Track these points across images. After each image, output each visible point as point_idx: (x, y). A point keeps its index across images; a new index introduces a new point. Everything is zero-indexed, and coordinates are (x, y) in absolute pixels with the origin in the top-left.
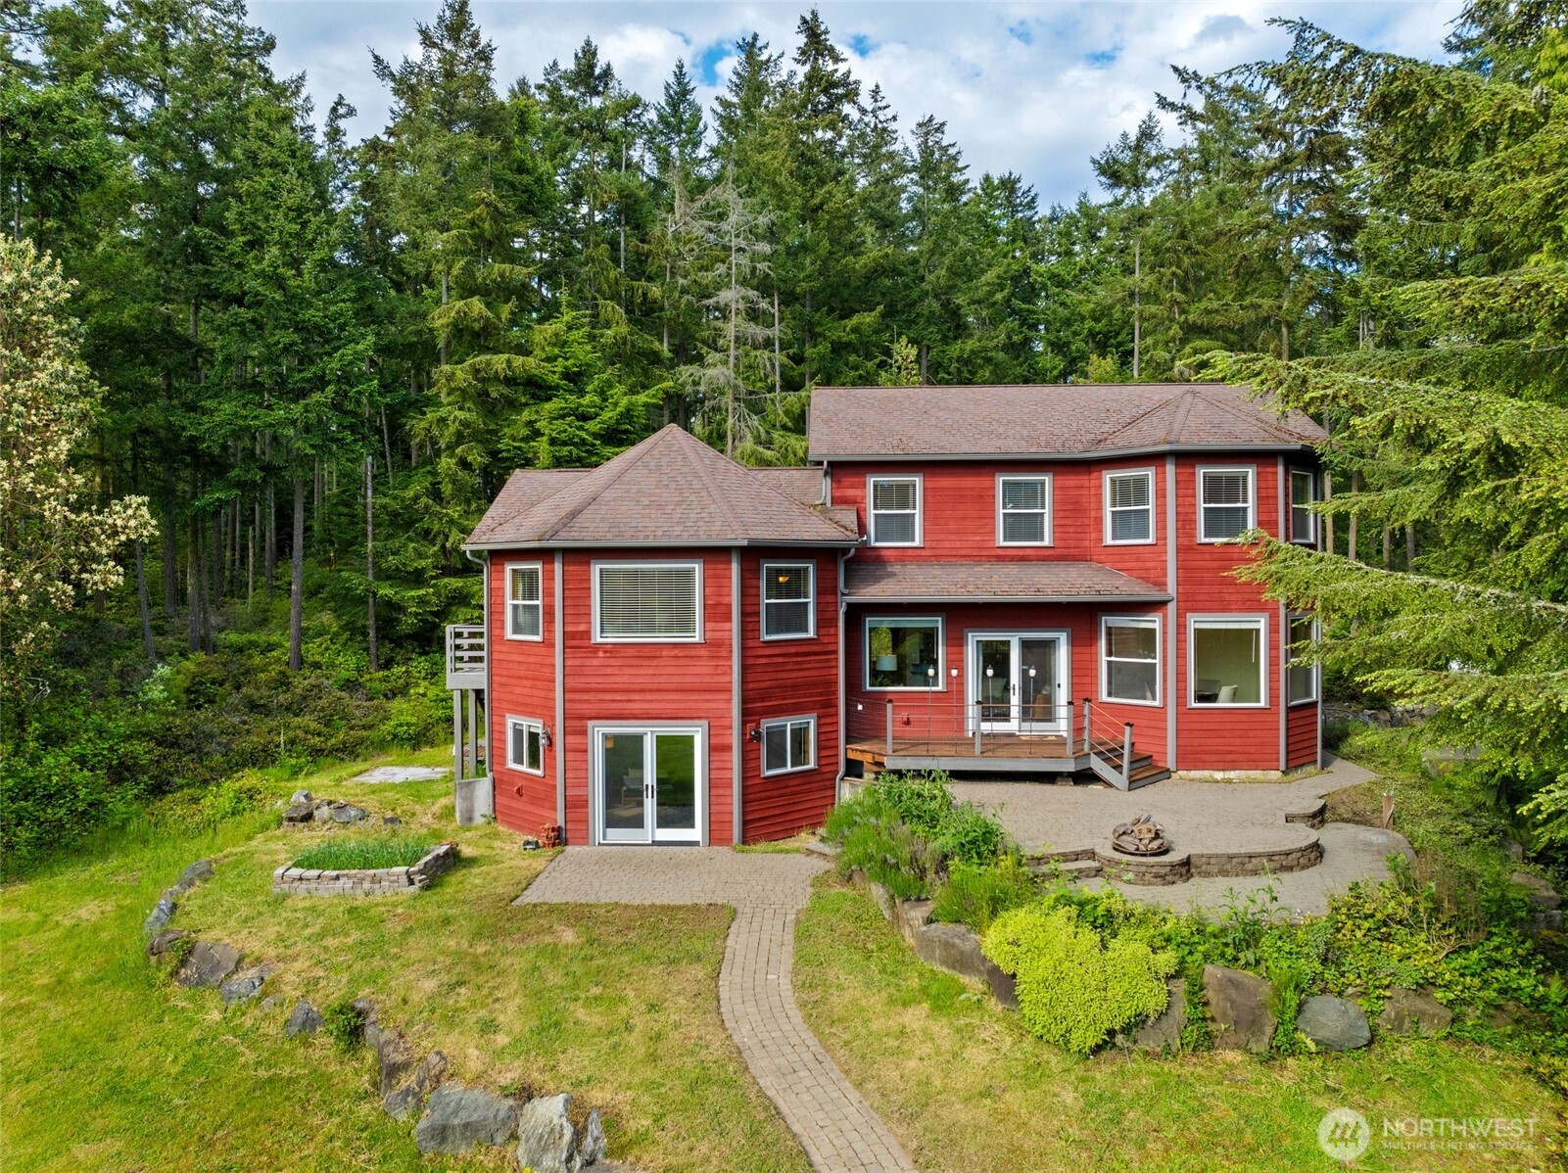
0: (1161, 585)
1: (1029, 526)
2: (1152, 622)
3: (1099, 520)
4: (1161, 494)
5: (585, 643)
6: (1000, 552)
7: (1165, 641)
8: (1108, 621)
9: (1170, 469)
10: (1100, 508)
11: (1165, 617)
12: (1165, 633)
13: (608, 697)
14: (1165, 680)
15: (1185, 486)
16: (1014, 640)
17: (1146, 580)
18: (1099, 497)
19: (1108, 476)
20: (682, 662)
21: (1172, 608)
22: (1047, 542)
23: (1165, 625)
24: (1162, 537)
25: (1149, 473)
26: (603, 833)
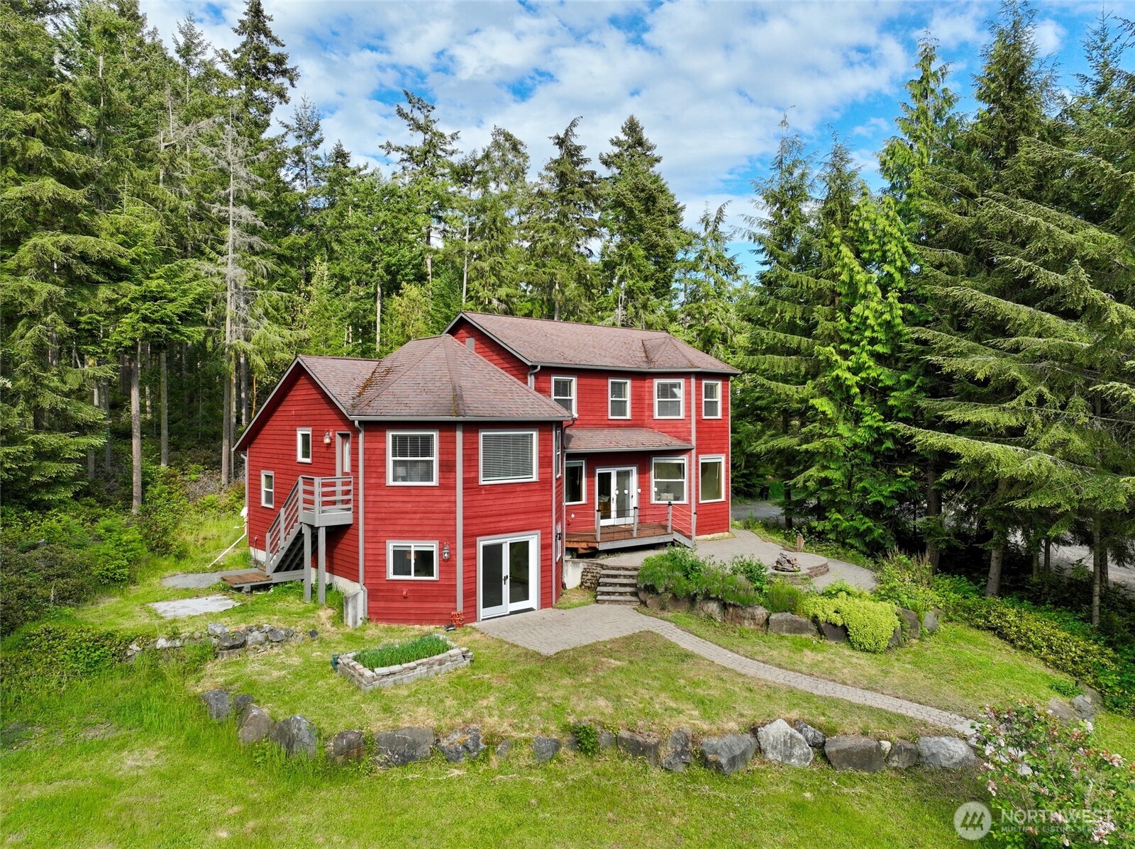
0: (689, 441)
1: (619, 407)
2: (683, 460)
3: (651, 405)
4: (688, 393)
5: (475, 485)
6: (610, 422)
7: (690, 470)
8: (655, 460)
9: (693, 381)
10: (652, 399)
11: (690, 457)
12: (690, 465)
13: (487, 520)
14: (690, 490)
15: (698, 388)
16: (613, 472)
17: (679, 438)
18: (651, 393)
19: (657, 382)
20: (527, 494)
21: (694, 452)
22: (628, 416)
23: (690, 461)
24: (688, 416)
25: (682, 381)
26: (483, 612)
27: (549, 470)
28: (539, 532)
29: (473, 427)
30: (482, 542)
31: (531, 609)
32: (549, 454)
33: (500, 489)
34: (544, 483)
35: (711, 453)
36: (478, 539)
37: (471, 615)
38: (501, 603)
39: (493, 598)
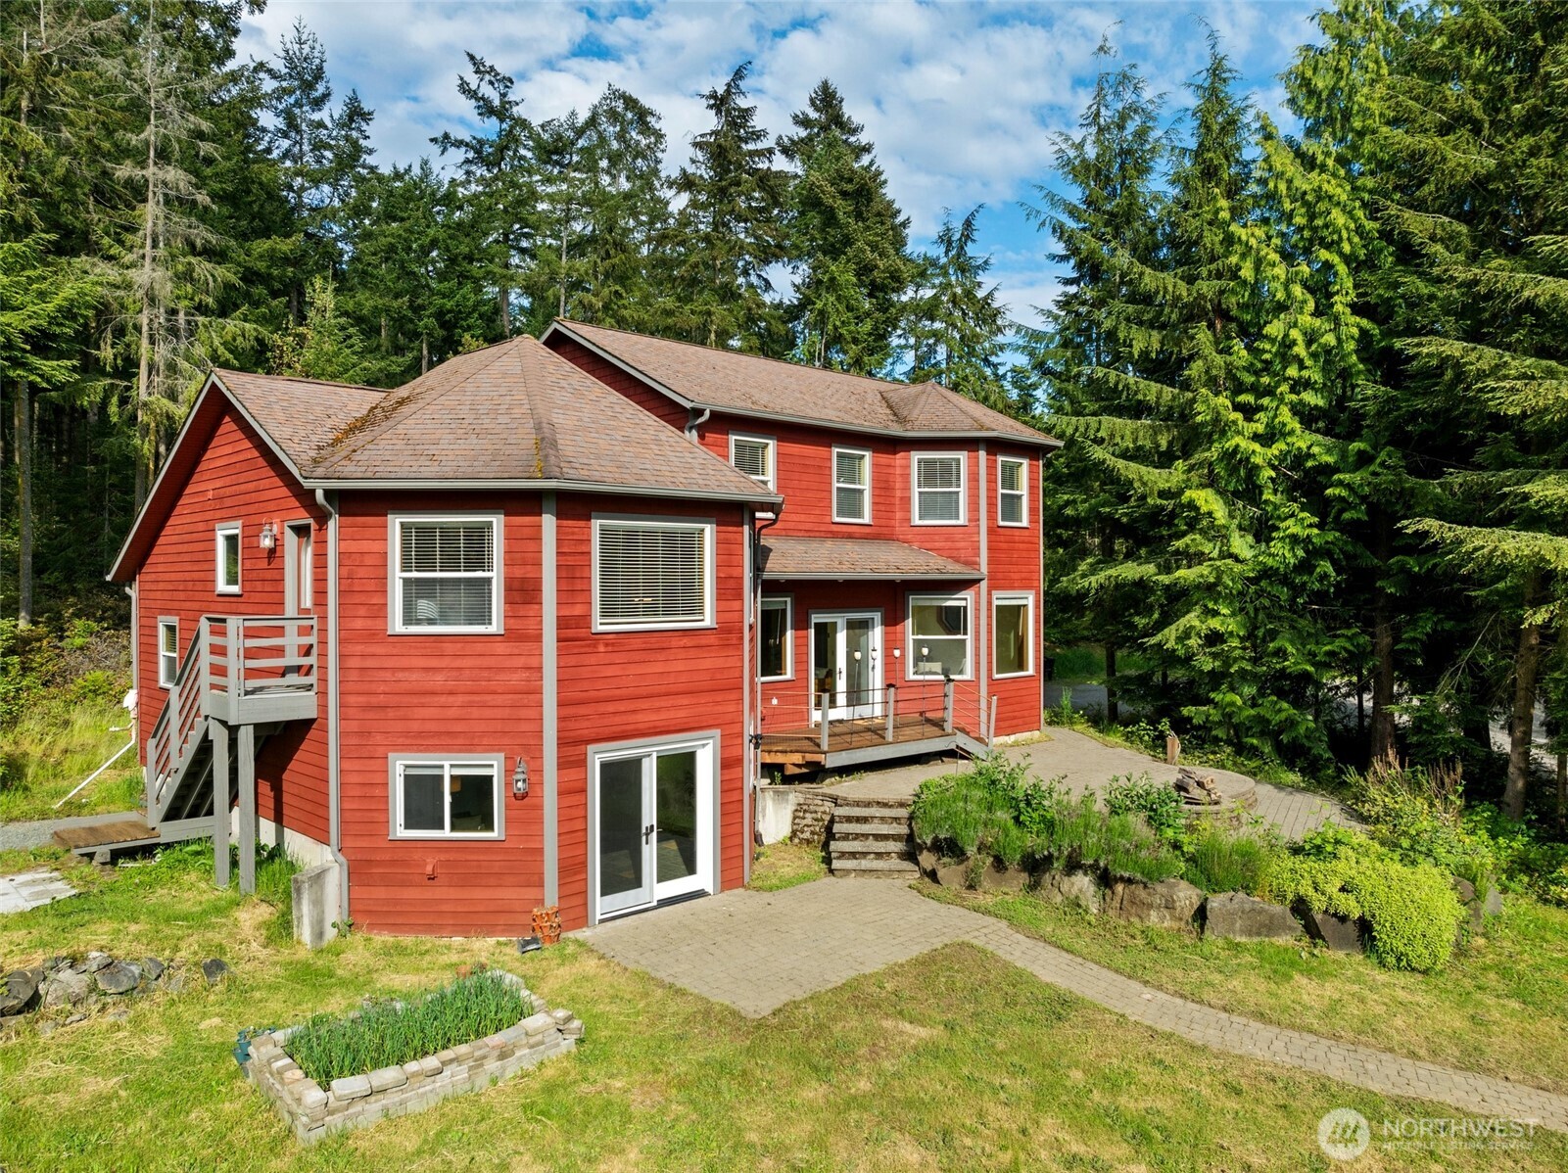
0: (974, 565)
1: (850, 501)
2: (964, 599)
3: (907, 499)
4: (974, 478)
5: (582, 633)
6: (835, 528)
7: (977, 618)
8: (914, 601)
9: (982, 454)
10: (907, 488)
11: (978, 594)
12: (977, 610)
13: (611, 707)
14: (977, 655)
15: (991, 468)
16: (840, 620)
17: (957, 560)
18: (906, 477)
19: (916, 456)
21: (984, 585)
22: (867, 519)
23: (977, 603)
24: (974, 519)
25: (962, 456)
26: (601, 905)
27: (736, 605)
28: (717, 732)
29: (577, 504)
30: (598, 757)
31: (700, 894)
32: (735, 572)
33: (637, 643)
34: (728, 631)
35: (1012, 588)
36: (591, 748)
37: (575, 911)
38: (637, 883)
39: (622, 875)
